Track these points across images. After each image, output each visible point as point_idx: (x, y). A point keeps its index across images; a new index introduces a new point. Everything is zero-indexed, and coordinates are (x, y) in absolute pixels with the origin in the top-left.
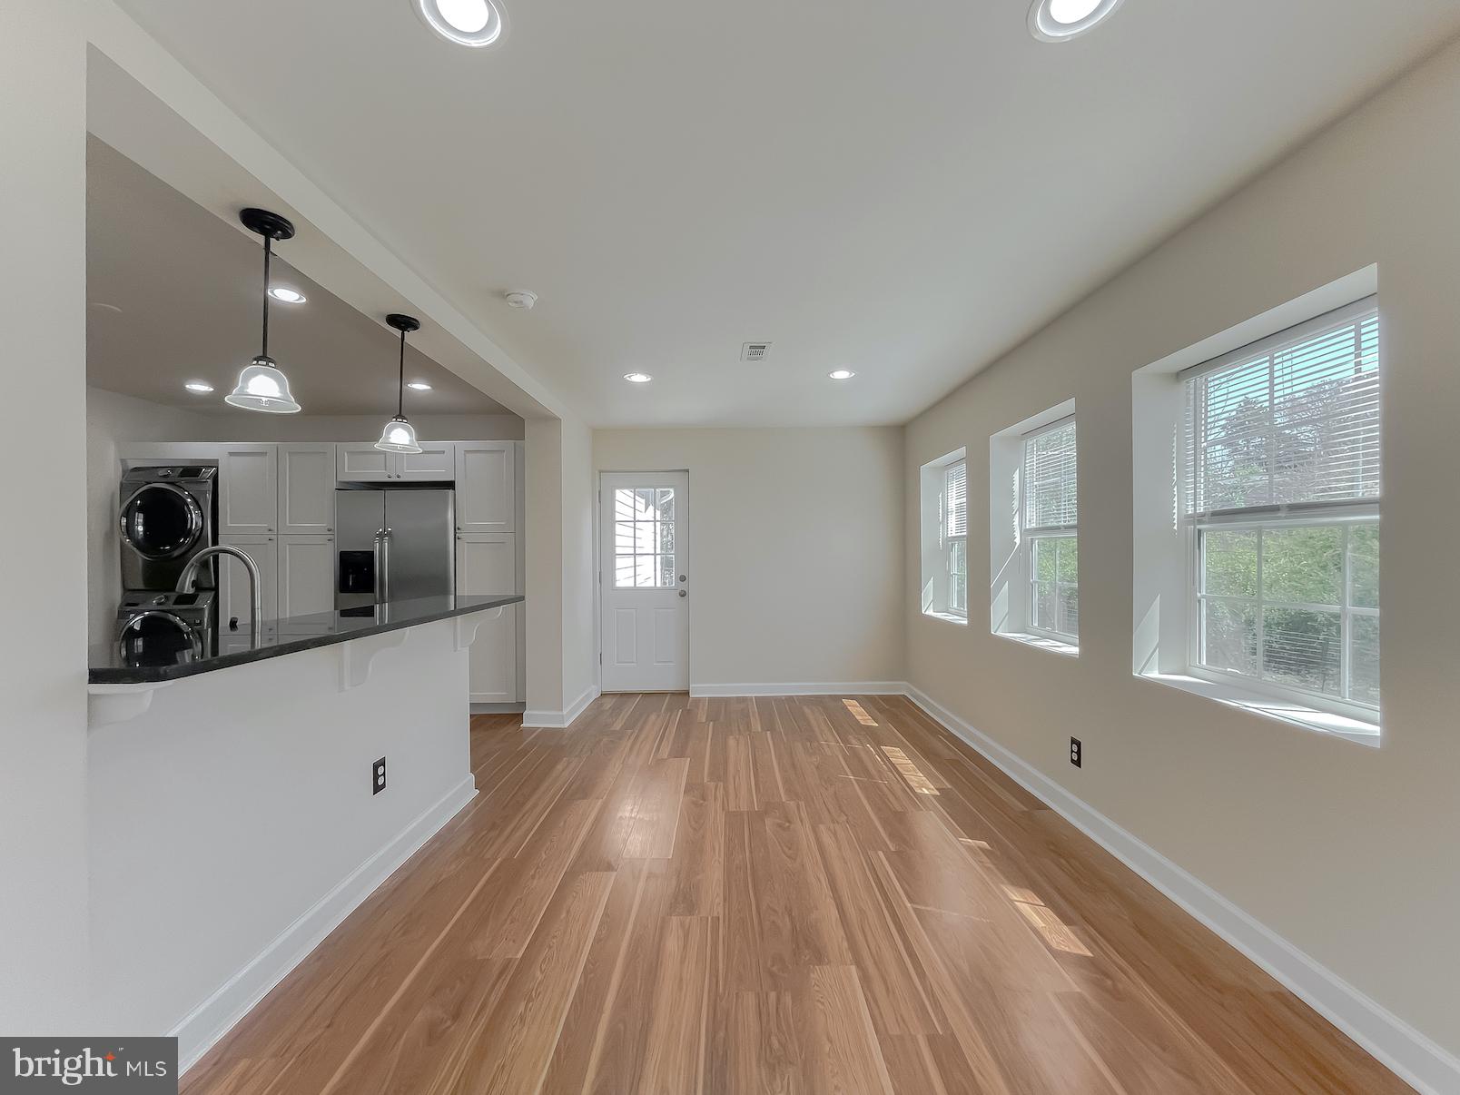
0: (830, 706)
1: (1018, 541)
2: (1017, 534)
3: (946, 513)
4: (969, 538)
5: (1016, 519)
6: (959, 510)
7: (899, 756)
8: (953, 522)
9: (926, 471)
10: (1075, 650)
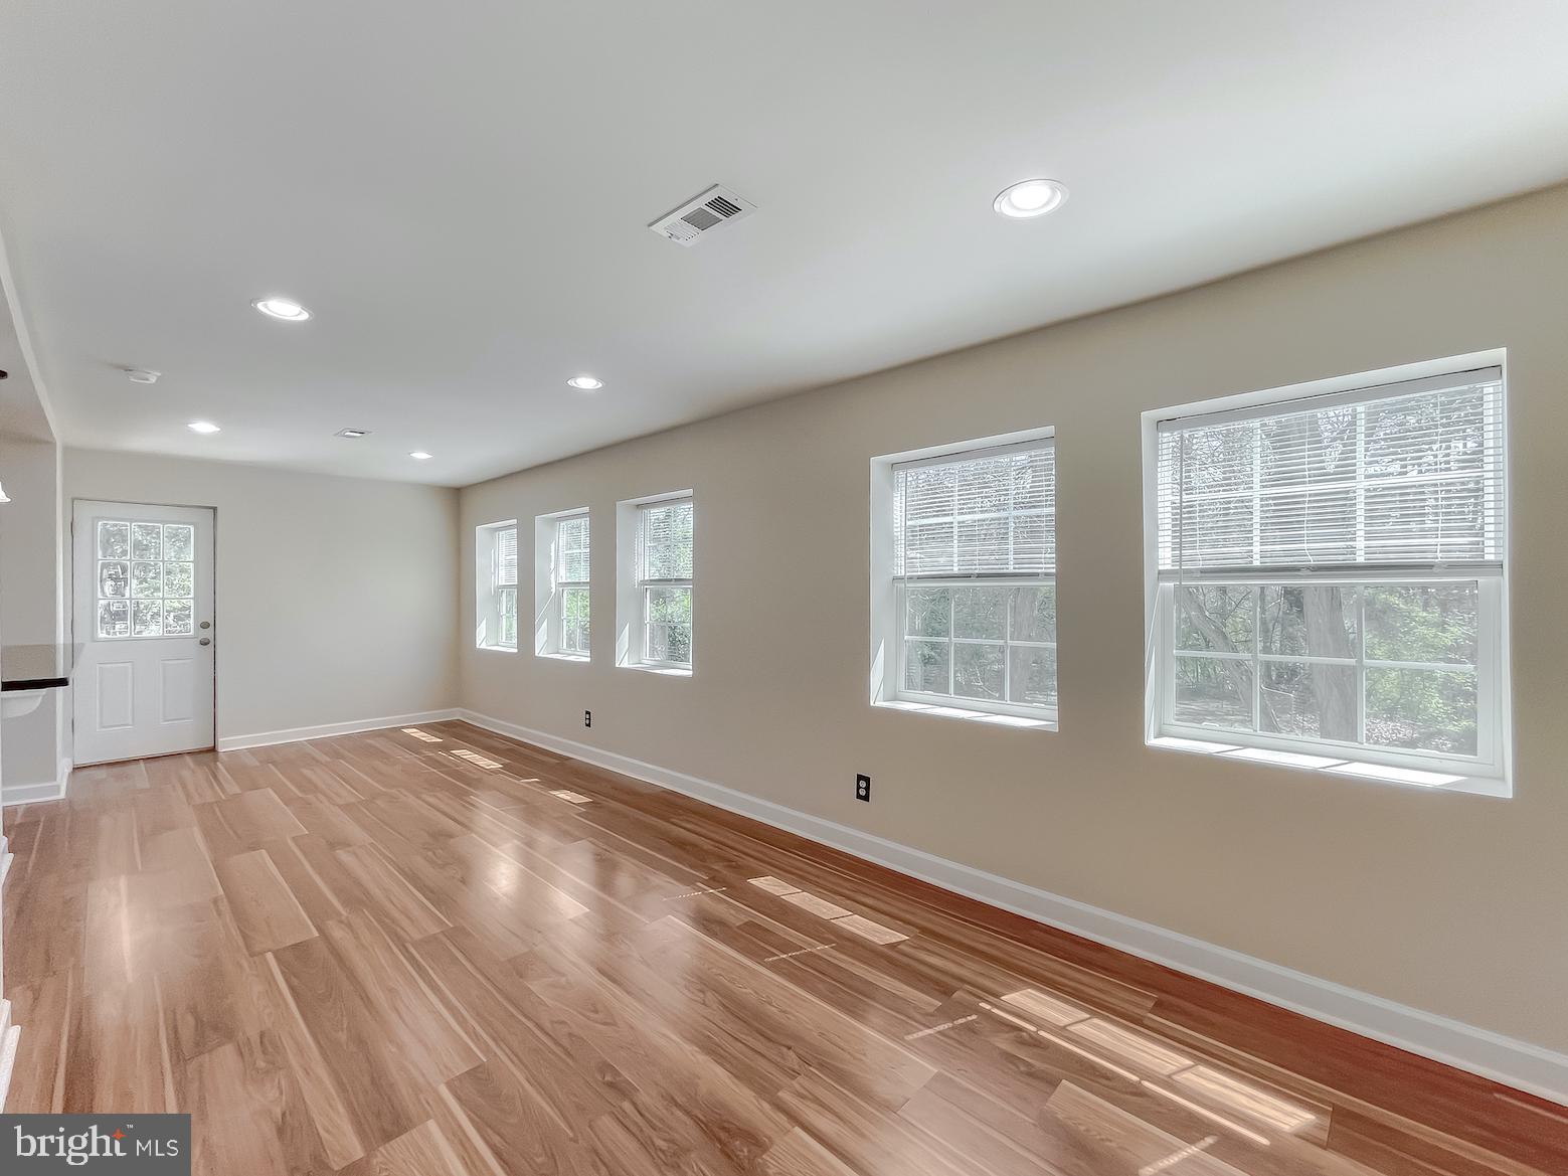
0: (394, 735)
1: (554, 590)
2: (553, 586)
3: (497, 565)
4: (519, 587)
5: (553, 576)
6: (509, 564)
7: (467, 754)
8: (502, 572)
9: (481, 531)
10: (588, 660)
